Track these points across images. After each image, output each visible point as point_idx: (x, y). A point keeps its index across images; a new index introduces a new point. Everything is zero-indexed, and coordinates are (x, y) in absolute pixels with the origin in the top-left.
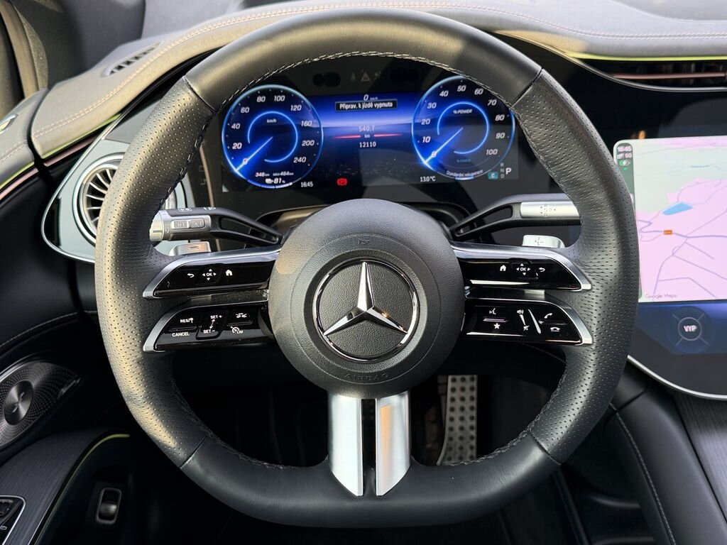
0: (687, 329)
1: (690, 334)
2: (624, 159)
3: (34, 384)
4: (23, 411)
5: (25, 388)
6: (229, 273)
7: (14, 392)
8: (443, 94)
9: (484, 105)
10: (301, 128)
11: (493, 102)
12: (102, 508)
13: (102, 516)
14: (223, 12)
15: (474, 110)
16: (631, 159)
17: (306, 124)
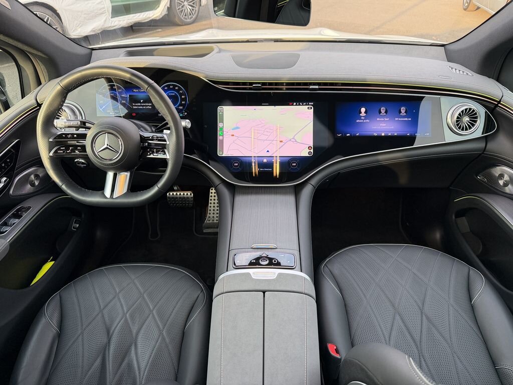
0: (235, 164)
1: (236, 166)
2: (221, 112)
3: (40, 175)
4: (37, 183)
5: (37, 176)
6: (75, 136)
7: (32, 177)
8: (171, 87)
9: (178, 92)
10: (122, 97)
11: (181, 92)
12: (74, 225)
13: (74, 228)
14: (118, 57)
15: (175, 94)
16: (223, 112)
17: (123, 96)
